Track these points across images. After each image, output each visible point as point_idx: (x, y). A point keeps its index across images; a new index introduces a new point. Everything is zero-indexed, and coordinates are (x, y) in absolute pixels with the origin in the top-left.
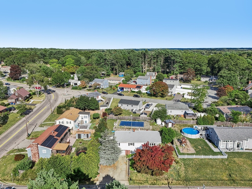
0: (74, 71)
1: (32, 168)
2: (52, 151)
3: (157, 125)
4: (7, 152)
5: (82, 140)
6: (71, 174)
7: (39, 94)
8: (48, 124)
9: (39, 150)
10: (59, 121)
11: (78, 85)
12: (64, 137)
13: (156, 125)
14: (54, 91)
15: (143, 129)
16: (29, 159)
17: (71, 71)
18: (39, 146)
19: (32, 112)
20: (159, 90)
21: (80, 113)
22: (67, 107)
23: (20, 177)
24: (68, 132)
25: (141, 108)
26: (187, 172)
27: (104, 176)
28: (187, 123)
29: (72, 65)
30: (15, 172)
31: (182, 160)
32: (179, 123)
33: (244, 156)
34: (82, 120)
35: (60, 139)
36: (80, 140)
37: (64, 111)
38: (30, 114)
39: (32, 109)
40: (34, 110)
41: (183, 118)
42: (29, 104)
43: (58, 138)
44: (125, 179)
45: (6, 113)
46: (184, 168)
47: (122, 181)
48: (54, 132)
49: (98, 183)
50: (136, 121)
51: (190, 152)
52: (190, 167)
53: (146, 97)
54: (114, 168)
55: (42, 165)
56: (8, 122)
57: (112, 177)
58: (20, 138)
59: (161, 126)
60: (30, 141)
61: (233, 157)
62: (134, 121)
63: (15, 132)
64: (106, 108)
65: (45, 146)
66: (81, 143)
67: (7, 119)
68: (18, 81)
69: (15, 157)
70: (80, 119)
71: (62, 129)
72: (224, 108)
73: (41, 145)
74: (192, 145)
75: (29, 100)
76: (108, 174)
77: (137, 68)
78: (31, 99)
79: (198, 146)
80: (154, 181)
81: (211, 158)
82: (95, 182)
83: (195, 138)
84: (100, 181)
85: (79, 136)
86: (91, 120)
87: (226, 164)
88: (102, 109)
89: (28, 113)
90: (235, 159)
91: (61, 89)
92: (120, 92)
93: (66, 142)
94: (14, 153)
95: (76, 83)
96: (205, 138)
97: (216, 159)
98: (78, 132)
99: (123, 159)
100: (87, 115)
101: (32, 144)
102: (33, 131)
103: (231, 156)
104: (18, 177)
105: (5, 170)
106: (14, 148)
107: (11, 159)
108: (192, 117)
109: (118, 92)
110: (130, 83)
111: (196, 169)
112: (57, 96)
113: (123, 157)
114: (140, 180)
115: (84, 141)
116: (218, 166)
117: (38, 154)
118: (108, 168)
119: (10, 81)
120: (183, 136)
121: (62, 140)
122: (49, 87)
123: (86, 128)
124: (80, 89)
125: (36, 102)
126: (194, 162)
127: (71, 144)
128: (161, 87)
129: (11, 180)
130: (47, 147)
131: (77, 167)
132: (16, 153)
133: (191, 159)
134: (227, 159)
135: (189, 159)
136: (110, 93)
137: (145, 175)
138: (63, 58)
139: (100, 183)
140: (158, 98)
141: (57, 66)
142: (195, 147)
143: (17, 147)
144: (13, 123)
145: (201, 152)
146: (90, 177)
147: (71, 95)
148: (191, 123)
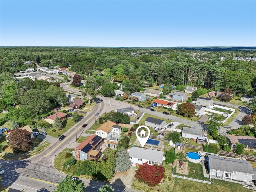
0: (122, 80)
1: (74, 164)
2: (87, 155)
3: (170, 145)
4: (63, 150)
5: (110, 149)
6: (95, 174)
7: (90, 103)
8: (91, 132)
9: (80, 153)
10: (98, 131)
11: (122, 95)
12: (98, 145)
13: (168, 146)
14: (102, 101)
15: (156, 148)
16: (74, 158)
17: (120, 80)
18: (80, 150)
19: (83, 119)
20: (185, 111)
21: (114, 126)
22: (106, 119)
23: (67, 169)
24: (101, 142)
25: (163, 127)
26: (176, 188)
27: (117, 179)
28: (195, 148)
29: (122, 74)
30: (65, 165)
31: (175, 178)
32: (188, 146)
33: (227, 185)
34: (114, 132)
35: (94, 147)
36: (109, 148)
37: (104, 122)
38: (81, 121)
39: (83, 117)
40: (84, 118)
41: (195, 142)
42: (82, 111)
43: (93, 146)
44: (129, 184)
45: (65, 119)
46: (174, 185)
47: (128, 184)
48: (91, 141)
49: (111, 183)
50: (154, 139)
51: (184, 173)
52: (179, 185)
53: (175, 115)
54: (125, 174)
55: (79, 165)
56: (66, 126)
57: (122, 181)
58: (72, 140)
59: (172, 147)
60: (77, 143)
61: (217, 184)
62: (152, 139)
63: (69, 135)
64: (135, 123)
65: (83, 151)
66: (108, 151)
67: (66, 124)
68: (78, 88)
69: (66, 155)
70: (113, 131)
71: (97, 140)
72: (234, 139)
73: (81, 150)
74: (188, 168)
75: (82, 108)
76: (120, 178)
77: (179, 80)
78: (84, 107)
79: (193, 170)
80: (149, 190)
81: (198, 181)
82: (110, 182)
83: (195, 162)
84: (113, 182)
85: (109, 145)
86: (122, 132)
87: (209, 188)
88: (132, 124)
89: (80, 119)
90: (218, 186)
91: (108, 99)
92: (153, 107)
93: (99, 149)
94: (67, 151)
95: (120, 94)
96: (204, 164)
97: (202, 183)
98: (108, 143)
99: (133, 169)
100: (118, 129)
101: (76, 148)
102: (81, 136)
103: (215, 183)
104: (66, 169)
105: (60, 162)
106: (67, 148)
107: (64, 156)
108: (203, 143)
109: (151, 107)
110: (167, 97)
111: (183, 187)
112: (103, 106)
113: (133, 168)
114: (139, 187)
115: (111, 150)
116: (201, 189)
117: (79, 155)
118: (121, 174)
119: (73, 86)
120: (186, 158)
121: (96, 147)
122: (99, 96)
123: (115, 140)
124: (122, 100)
125: (87, 110)
126: (183, 182)
127: (102, 151)
128: (187, 108)
129: (62, 170)
130: (84, 152)
131: (99, 170)
132: (67, 152)
133: (182, 179)
134: (210, 185)
135: (180, 178)
136: (145, 107)
137: (144, 184)
138: (115, 67)
139: (113, 183)
140: (185, 118)
141: (109, 74)
142: (191, 170)
143: (69, 147)
144: (69, 127)
145: (193, 175)
146: (106, 178)
147: (114, 105)
148: (199, 148)
